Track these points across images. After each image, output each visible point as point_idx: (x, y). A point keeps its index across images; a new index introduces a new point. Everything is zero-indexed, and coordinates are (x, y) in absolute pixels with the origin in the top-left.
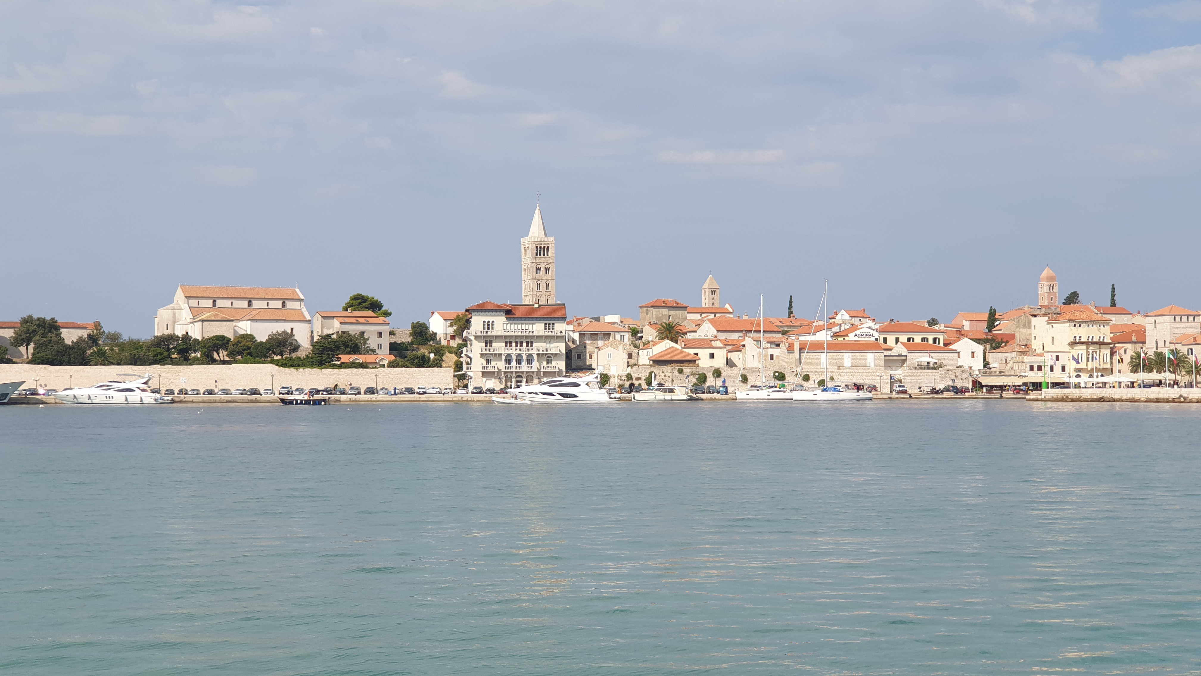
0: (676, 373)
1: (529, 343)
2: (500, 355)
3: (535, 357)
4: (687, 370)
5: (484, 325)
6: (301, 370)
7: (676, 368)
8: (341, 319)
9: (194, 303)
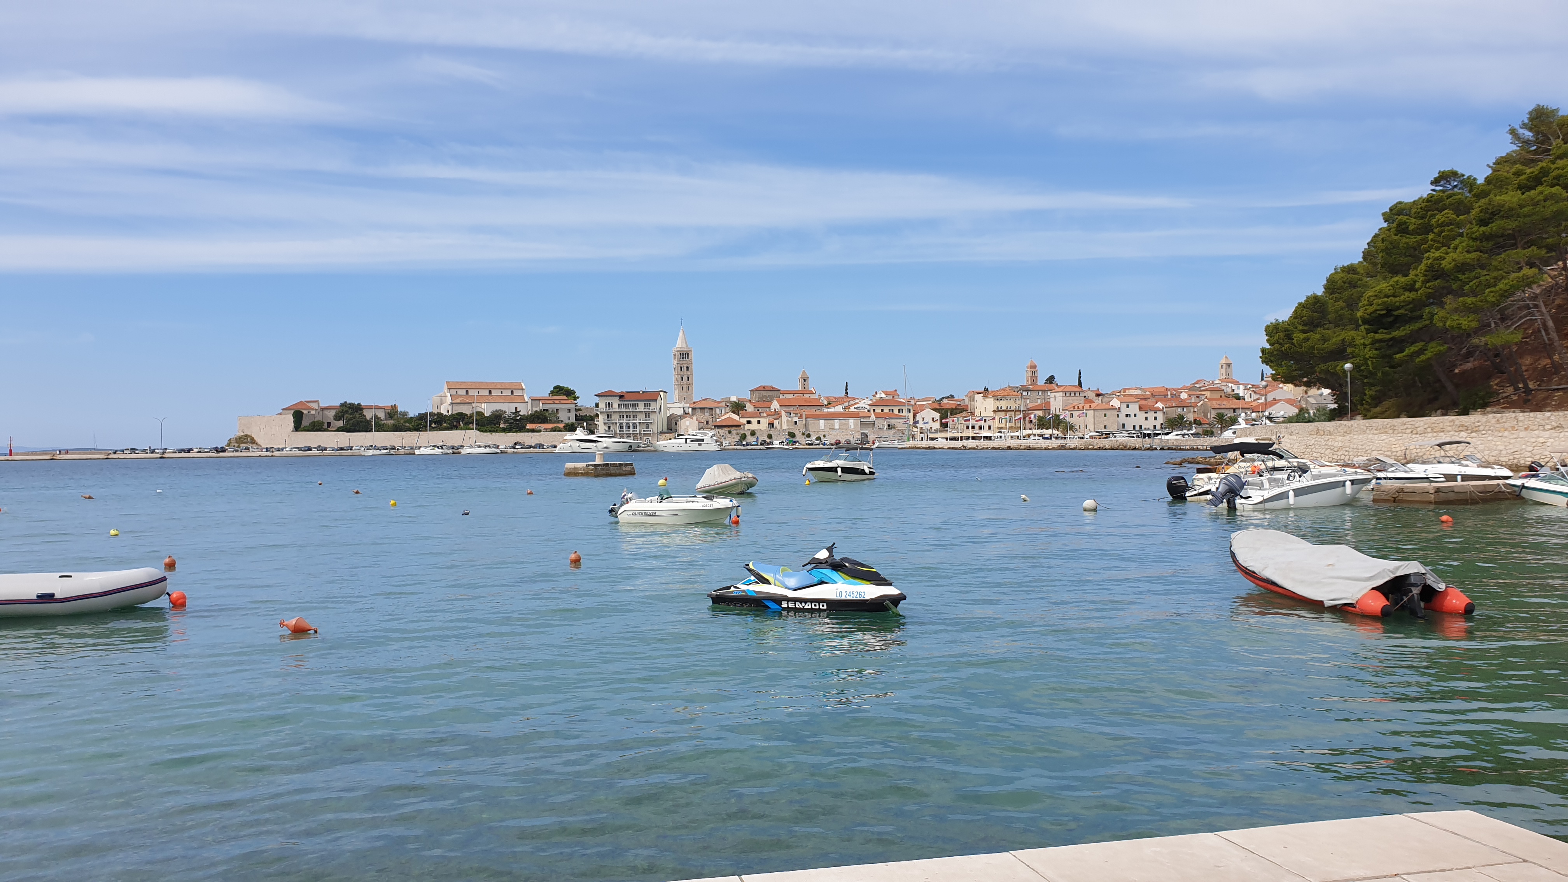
0: (727, 433)
1: (635, 417)
2: (616, 423)
3: (638, 424)
4: (734, 431)
5: (606, 405)
6: (494, 434)
7: (727, 429)
8: (544, 402)
9: (454, 392)
